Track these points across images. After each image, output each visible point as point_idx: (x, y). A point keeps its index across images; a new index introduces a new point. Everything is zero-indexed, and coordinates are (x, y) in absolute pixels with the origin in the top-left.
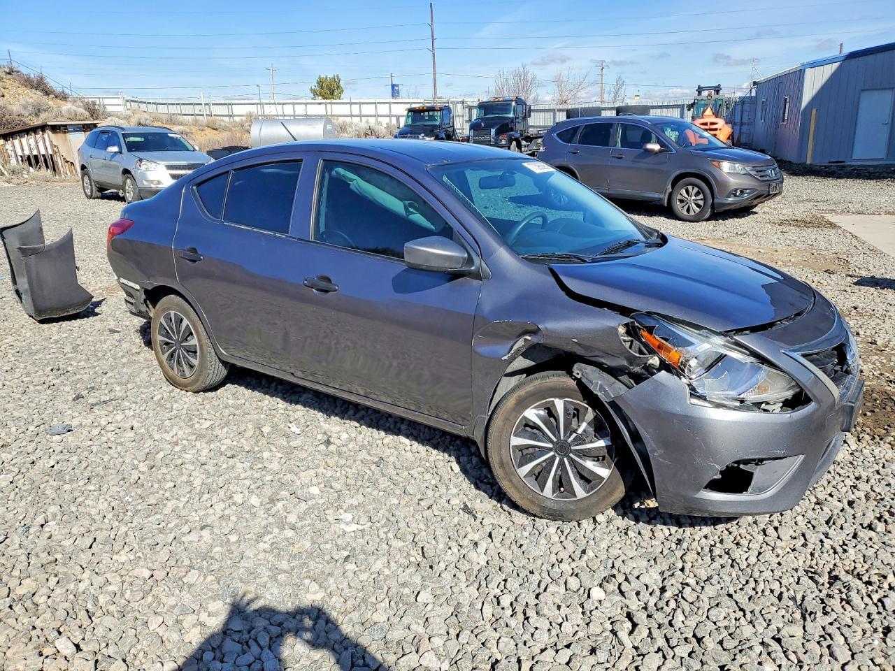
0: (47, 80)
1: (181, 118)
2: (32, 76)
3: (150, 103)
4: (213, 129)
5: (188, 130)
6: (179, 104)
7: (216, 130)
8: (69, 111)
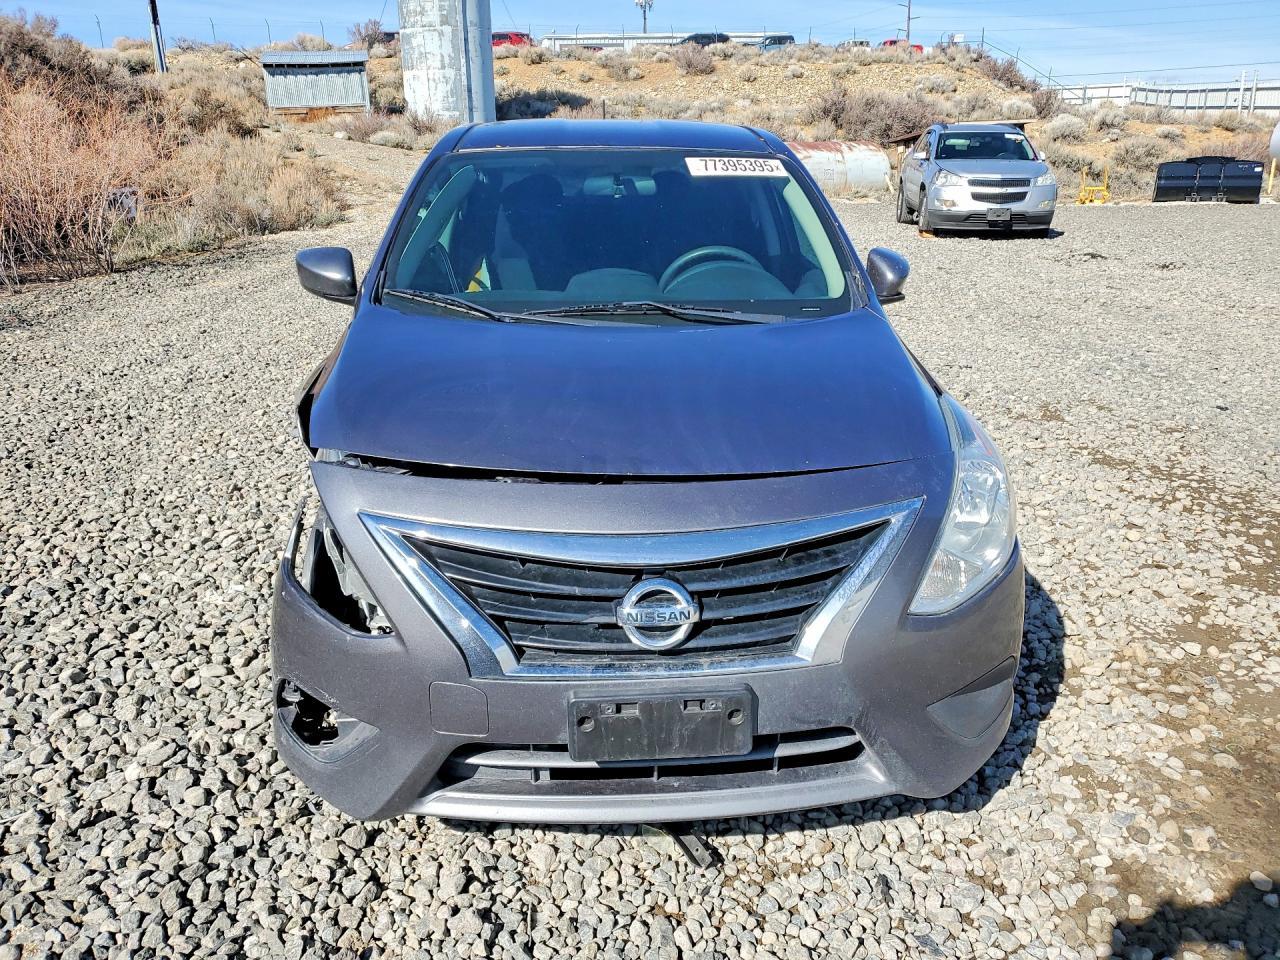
0: (1020, 65)
1: (1177, 113)
2: (1000, 62)
3: (1162, 91)
4: (1227, 129)
5: (1178, 132)
6: (1204, 91)
7: (1232, 130)
8: (1010, 107)
